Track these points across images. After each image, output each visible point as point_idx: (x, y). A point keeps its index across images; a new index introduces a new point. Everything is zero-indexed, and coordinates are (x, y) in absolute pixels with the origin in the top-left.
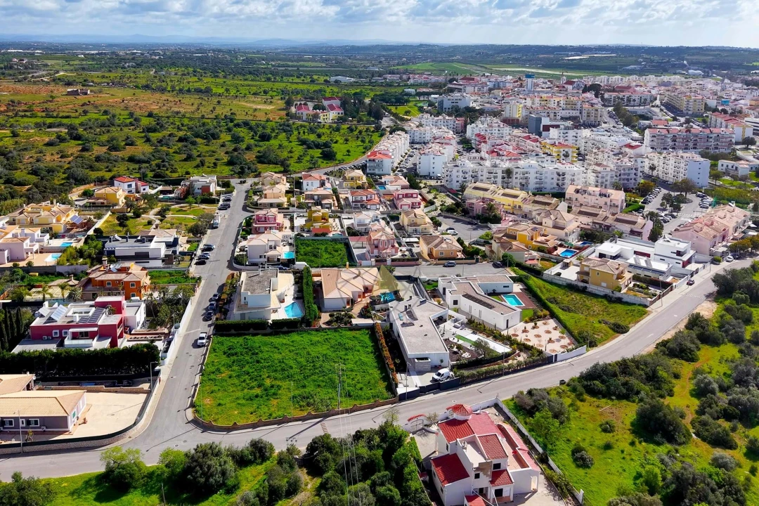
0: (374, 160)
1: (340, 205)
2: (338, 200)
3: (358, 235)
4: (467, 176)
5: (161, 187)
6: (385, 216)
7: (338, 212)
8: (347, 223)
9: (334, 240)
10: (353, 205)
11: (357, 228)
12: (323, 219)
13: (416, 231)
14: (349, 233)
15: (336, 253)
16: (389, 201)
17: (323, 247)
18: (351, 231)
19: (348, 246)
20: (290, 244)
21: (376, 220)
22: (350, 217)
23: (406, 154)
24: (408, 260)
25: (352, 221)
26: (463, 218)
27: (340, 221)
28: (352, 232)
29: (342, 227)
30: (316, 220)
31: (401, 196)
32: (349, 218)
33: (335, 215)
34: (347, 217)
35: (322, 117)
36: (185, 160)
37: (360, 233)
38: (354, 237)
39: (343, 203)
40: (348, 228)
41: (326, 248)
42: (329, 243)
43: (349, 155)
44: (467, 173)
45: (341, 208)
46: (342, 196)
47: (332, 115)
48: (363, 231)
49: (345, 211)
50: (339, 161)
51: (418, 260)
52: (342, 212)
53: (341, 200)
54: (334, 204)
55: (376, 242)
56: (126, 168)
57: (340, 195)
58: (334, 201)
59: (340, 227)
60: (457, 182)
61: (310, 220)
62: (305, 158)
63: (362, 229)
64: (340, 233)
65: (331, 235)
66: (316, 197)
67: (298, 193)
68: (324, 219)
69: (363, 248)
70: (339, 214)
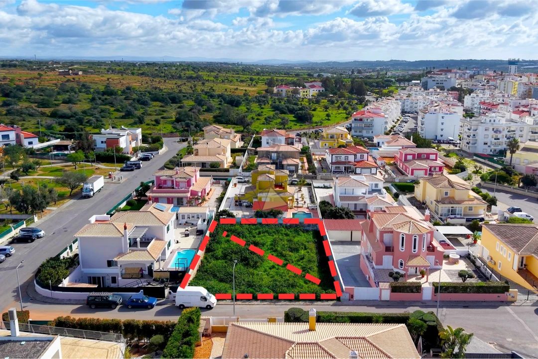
0: (361, 120)
1: (311, 169)
2: (310, 161)
3: (342, 217)
4: (499, 136)
5: (59, 140)
6: (389, 185)
7: (306, 177)
8: (321, 194)
9: (296, 227)
10: (333, 168)
11: (339, 204)
12: (276, 186)
13: (453, 212)
14: (323, 213)
15: (294, 256)
16: (390, 165)
17: (268, 240)
18: (328, 208)
19: (319, 238)
20: (200, 233)
21: (374, 191)
22: (327, 184)
23: (398, 120)
24: (479, 289)
25: (330, 192)
26: (526, 192)
27: (310, 192)
28: (330, 211)
29: (313, 202)
30: (263, 188)
31: (409, 157)
32: (325, 187)
33: (301, 182)
34: (321, 185)
35: (301, 94)
36: (123, 117)
37: (347, 214)
38: (333, 221)
39: (316, 165)
40: (323, 203)
41: (274, 243)
42: (284, 231)
43: (329, 120)
44: (500, 132)
45: (314, 172)
46: (316, 158)
47: (312, 92)
48: (352, 209)
49: (319, 176)
50: (316, 123)
51: (505, 289)
52: (315, 178)
53: (315, 162)
54: (302, 167)
55: (387, 237)
56: (36, 123)
57: (313, 157)
58: (303, 163)
59: (308, 201)
60: (486, 144)
61: (255, 187)
62: (275, 121)
63: (350, 205)
64: (306, 211)
65: (288, 215)
66: (274, 156)
67: (253, 153)
68: (281, 186)
69: (352, 242)
70: (308, 181)
